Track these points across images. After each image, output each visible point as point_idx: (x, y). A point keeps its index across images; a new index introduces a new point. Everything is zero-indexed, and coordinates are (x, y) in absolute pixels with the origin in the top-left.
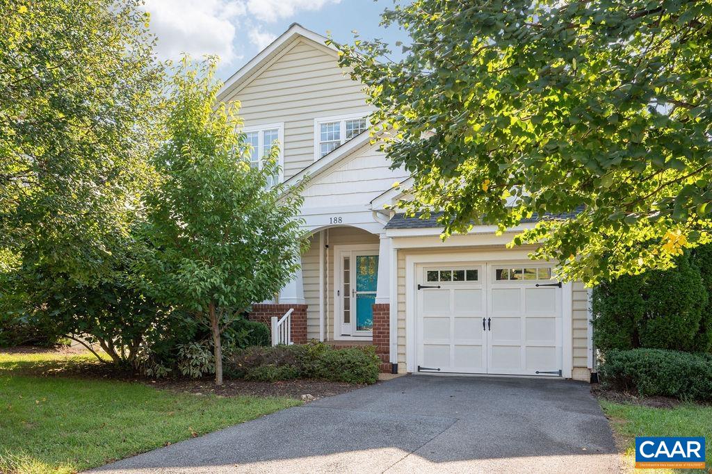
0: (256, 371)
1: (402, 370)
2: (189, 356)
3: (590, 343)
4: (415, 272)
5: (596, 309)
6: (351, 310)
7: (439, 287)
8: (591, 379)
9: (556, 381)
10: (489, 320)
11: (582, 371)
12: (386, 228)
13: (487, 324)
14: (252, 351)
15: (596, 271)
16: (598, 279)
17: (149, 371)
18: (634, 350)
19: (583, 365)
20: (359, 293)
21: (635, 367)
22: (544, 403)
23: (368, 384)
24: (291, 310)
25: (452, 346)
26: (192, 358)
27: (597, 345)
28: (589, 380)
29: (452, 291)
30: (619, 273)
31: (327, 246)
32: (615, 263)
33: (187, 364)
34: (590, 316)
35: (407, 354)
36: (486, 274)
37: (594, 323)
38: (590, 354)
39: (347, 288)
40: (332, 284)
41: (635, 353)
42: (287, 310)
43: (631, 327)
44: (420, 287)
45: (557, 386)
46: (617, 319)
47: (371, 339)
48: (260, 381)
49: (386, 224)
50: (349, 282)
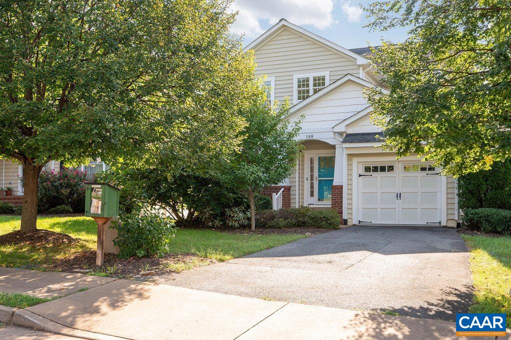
0: (272, 223)
1: (349, 223)
2: (232, 215)
3: (456, 206)
4: (357, 167)
5: (460, 187)
6: (314, 189)
7: (371, 175)
8: (457, 226)
9: (437, 227)
10: (400, 194)
11: (451, 221)
12: (343, 142)
13: (399, 196)
14: (267, 212)
15: (458, 171)
16: (459, 174)
17: (210, 224)
18: (480, 209)
19: (453, 218)
20: (320, 179)
21: (480, 218)
22: (432, 236)
23: (335, 229)
24: (283, 189)
25: (379, 209)
26: (234, 216)
27: (460, 207)
28: (456, 227)
29: (379, 178)
30: (467, 172)
31: (300, 151)
32: (465, 168)
33: (231, 220)
34: (456, 191)
35: (353, 214)
36: (398, 167)
37: (459, 195)
38: (456, 212)
39: (312, 176)
40: (303, 173)
41: (480, 210)
42: (280, 189)
43: (479, 197)
44: (360, 175)
45: (438, 229)
46: (471, 192)
47: (330, 206)
48: (275, 228)
49: (342, 140)
50: (313, 172)
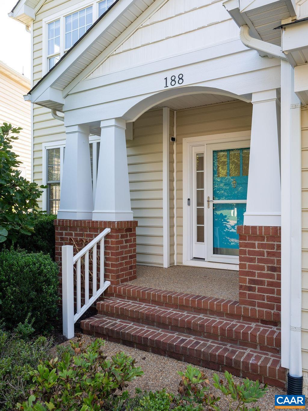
6: (205, 225)
20: (217, 202)
24: (107, 231)
31: (173, 139)
39: (200, 195)
40: (180, 189)
50: (202, 187)
